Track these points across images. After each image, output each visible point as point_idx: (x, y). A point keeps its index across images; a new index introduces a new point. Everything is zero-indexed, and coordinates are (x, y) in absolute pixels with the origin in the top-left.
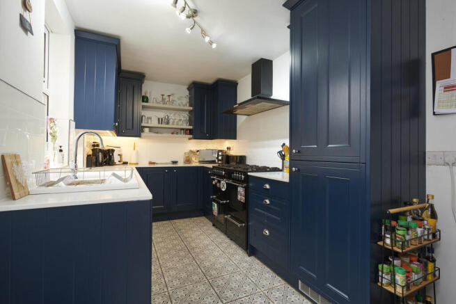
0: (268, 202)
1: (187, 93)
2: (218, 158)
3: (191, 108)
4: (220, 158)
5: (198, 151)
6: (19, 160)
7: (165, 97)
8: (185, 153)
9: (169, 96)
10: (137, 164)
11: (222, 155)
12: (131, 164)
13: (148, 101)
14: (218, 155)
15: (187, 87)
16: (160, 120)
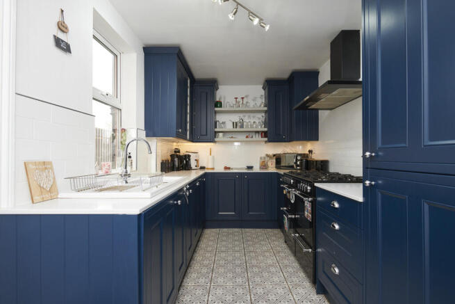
0: (337, 227)
1: (263, 92)
2: (296, 163)
3: (266, 109)
4: (298, 163)
5: (274, 155)
6: (49, 166)
7: (239, 100)
8: (261, 158)
9: (243, 98)
10: (213, 169)
11: (301, 160)
12: (208, 169)
13: (221, 106)
14: (297, 160)
15: (262, 86)
16: (235, 125)
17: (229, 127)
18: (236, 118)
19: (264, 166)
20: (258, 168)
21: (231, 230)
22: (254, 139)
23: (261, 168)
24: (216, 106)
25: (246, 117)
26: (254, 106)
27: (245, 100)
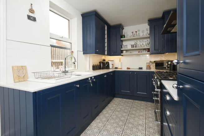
2: (167, 66)
5: (155, 62)
6: (25, 68)
7: (134, 33)
8: (147, 63)
9: (136, 32)
10: (121, 69)
11: (170, 64)
12: (119, 69)
13: (125, 37)
14: (168, 64)
15: (147, 24)
16: (133, 46)
17: (129, 47)
18: (133, 43)
19: (149, 67)
20: (146, 68)
21: (127, 100)
22: (143, 53)
23: (147, 69)
24: (122, 37)
25: (139, 42)
26: (143, 36)
27: (138, 33)
